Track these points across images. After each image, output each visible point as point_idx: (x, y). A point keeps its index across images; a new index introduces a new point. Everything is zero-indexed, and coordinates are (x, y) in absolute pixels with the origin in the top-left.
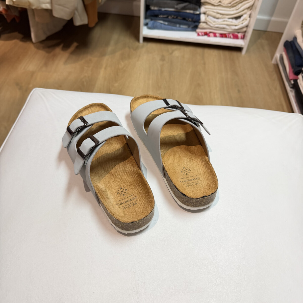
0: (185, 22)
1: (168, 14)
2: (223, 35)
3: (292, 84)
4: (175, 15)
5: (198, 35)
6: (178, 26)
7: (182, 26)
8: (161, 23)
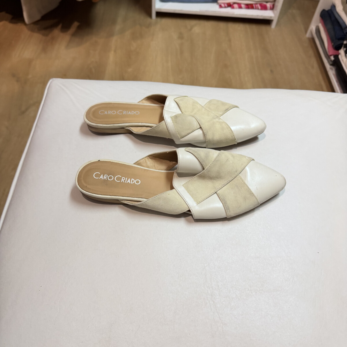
2: (250, 6)
3: (331, 61)
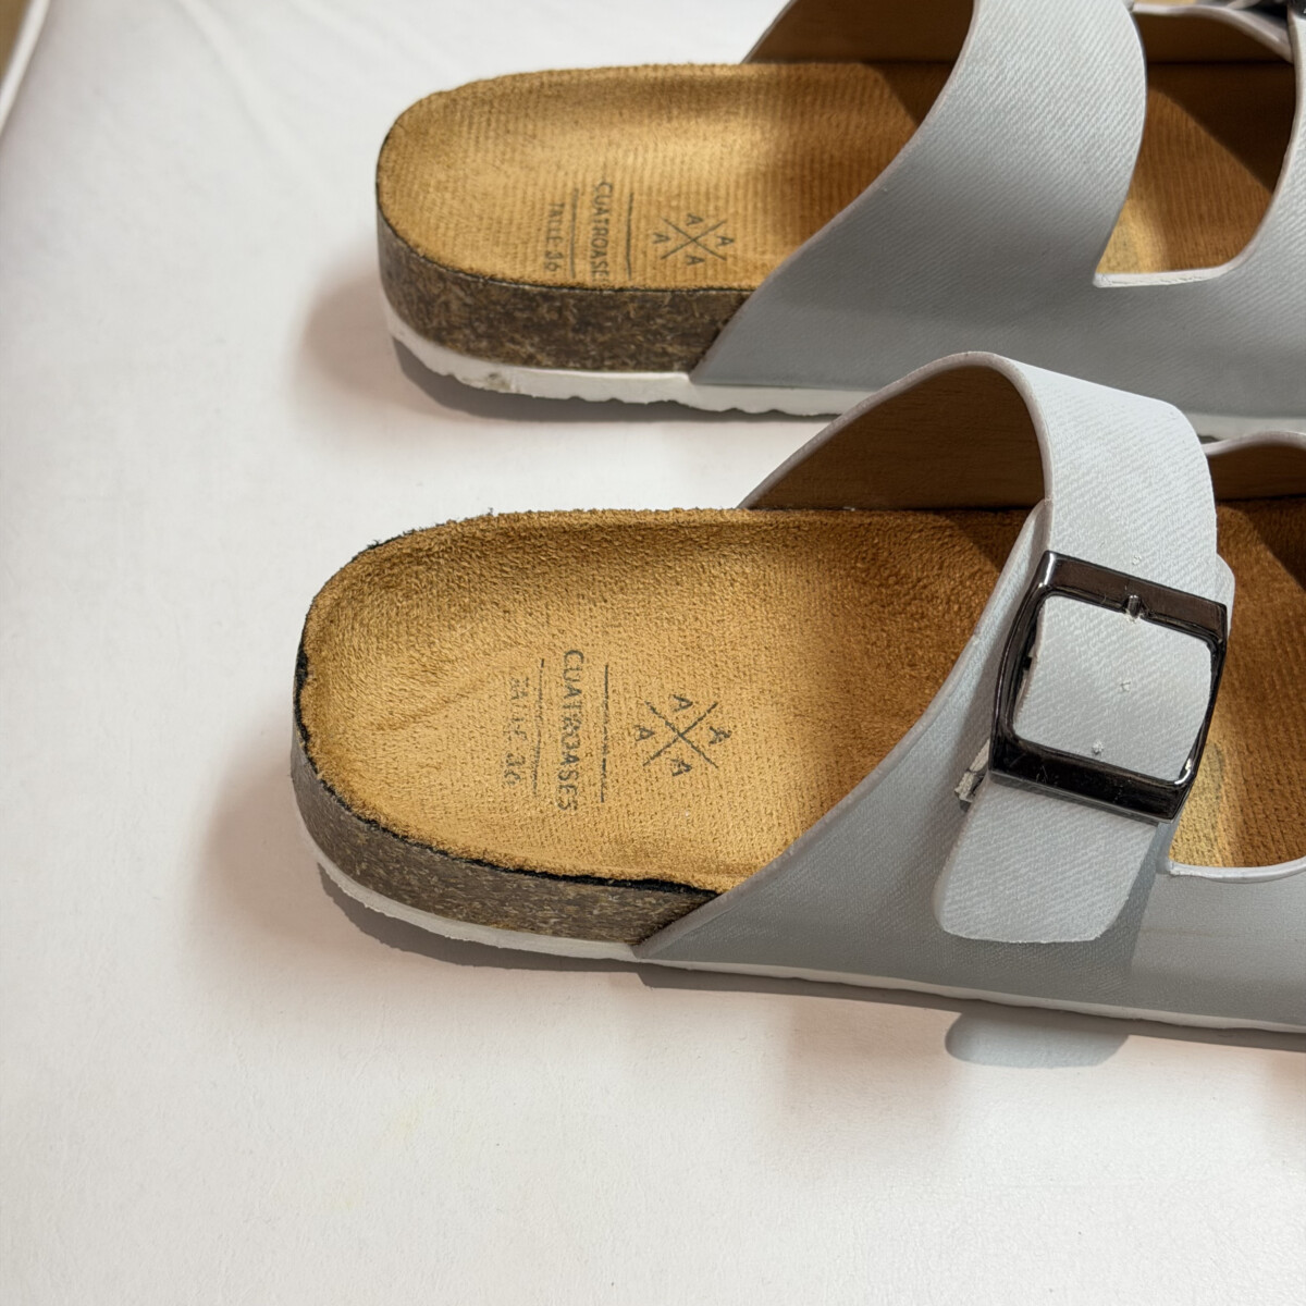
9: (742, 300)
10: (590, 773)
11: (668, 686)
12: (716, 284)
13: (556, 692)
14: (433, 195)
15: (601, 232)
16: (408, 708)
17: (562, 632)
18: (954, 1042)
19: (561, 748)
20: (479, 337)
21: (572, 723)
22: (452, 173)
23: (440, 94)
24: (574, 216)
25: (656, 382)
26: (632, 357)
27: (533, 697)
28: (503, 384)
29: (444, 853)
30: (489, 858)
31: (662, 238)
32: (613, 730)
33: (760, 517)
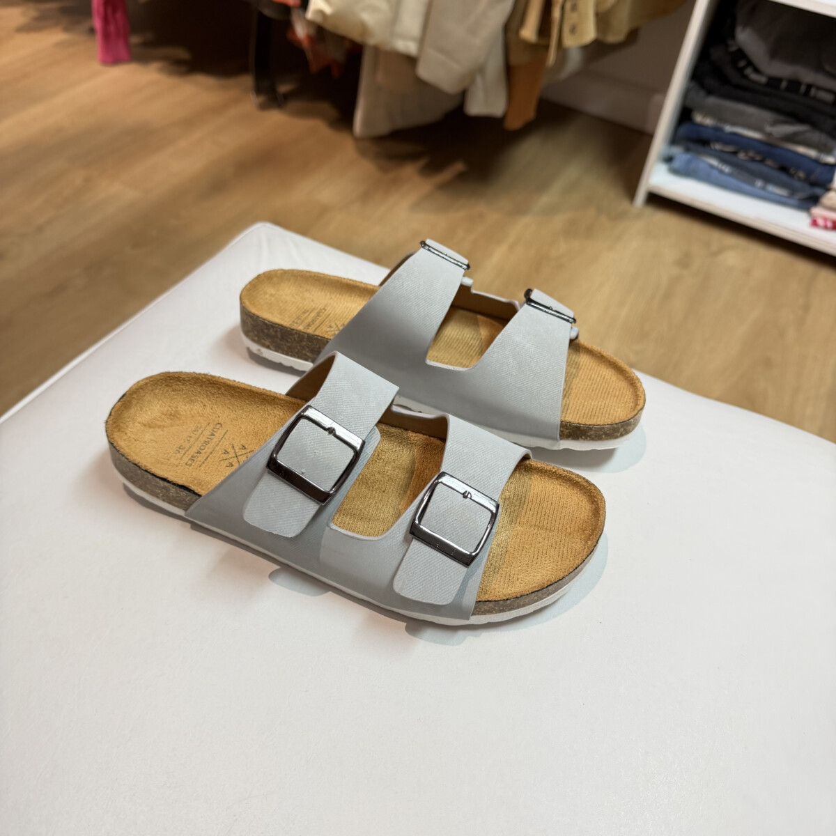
0: (784, 177)
1: (740, 144)
4: (758, 152)
5: (814, 223)
6: (759, 183)
7: (772, 188)
8: (712, 167)
9: (327, 342)
10: (201, 458)
11: (242, 442)
12: (321, 335)
13: (207, 433)
14: (267, 296)
15: (313, 321)
16: (159, 423)
17: (219, 417)
18: (272, 575)
19: (198, 448)
20: (256, 336)
21: (206, 443)
22: (278, 293)
23: (282, 270)
24: (309, 315)
25: (304, 364)
26: (297, 353)
27: (200, 431)
28: (262, 353)
29: (127, 459)
30: (140, 464)
31: (331, 327)
32: (217, 448)
33: (288, 398)
